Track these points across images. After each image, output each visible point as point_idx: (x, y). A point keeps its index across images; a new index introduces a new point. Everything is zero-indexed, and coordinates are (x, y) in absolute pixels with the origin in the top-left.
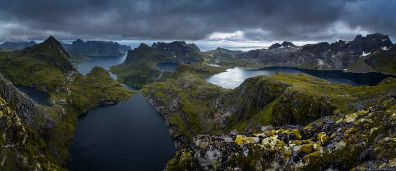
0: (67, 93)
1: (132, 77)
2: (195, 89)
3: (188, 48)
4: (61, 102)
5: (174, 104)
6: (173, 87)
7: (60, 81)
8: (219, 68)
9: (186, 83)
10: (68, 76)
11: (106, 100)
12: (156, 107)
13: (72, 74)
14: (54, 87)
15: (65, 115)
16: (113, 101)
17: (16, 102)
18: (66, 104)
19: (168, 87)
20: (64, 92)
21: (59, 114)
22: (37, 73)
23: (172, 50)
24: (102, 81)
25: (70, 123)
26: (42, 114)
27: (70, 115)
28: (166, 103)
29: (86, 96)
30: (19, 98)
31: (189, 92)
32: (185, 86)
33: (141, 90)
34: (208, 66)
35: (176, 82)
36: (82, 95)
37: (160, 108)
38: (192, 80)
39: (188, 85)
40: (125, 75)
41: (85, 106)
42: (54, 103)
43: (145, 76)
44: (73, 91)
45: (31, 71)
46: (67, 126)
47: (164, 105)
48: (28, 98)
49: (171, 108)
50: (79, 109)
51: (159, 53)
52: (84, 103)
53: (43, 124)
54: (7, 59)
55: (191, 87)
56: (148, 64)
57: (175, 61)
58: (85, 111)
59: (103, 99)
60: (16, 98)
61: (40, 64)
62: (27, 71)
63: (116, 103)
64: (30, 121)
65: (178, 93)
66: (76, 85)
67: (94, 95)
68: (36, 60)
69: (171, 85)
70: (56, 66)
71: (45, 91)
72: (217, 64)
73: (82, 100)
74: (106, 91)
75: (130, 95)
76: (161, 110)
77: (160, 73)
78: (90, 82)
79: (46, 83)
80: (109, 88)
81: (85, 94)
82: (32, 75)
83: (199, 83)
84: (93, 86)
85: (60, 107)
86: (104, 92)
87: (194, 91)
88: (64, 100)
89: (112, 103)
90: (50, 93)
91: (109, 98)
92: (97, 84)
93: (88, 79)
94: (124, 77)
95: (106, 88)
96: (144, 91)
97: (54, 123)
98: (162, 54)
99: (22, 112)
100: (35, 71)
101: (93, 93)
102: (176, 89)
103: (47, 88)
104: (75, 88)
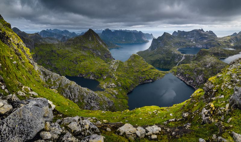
0: (114, 78)
1: (158, 60)
2: (215, 68)
3: (206, 35)
4: (111, 86)
5: (200, 79)
6: (198, 67)
7: (106, 69)
8: (234, 51)
9: (208, 64)
10: (112, 64)
11: (146, 80)
12: (186, 82)
13: (115, 62)
14: (101, 74)
15: (118, 94)
16: (152, 80)
17: (83, 99)
18: (116, 86)
19: (194, 68)
20: (111, 77)
21: (112, 95)
22: (82, 63)
23: (192, 37)
24: (140, 66)
25: (123, 99)
26: (103, 99)
27: (121, 94)
28: (194, 79)
29: (130, 79)
30: (85, 95)
31: (211, 70)
32: (208, 66)
33: (171, 71)
34: (224, 50)
35: (199, 63)
36: (126, 78)
37: (189, 82)
38: (213, 61)
39: (210, 65)
40: (152, 59)
41: (131, 86)
42: (105, 87)
43: (169, 59)
44: (119, 76)
45: (76, 61)
46: (122, 101)
47: (192, 80)
48: (91, 91)
49: (198, 81)
50: (127, 88)
51: (180, 41)
52: (130, 83)
53: (107, 105)
54: (52, 51)
55: (212, 66)
56: (172, 49)
57: (194, 46)
58: (131, 89)
59: (143, 79)
60: (83, 95)
61: (83, 55)
62: (73, 62)
63: (153, 81)
64: (97, 107)
65: (202, 71)
66: (120, 71)
67: (136, 77)
68: (80, 51)
69: (195, 65)
70: (98, 56)
71: (93, 78)
72: (232, 47)
73: (128, 82)
74: (144, 73)
75: (163, 75)
76: (190, 83)
77: (183, 56)
78: (131, 68)
79: (92, 72)
80: (147, 71)
81: (129, 77)
82: (78, 66)
83: (218, 64)
84: (134, 70)
85: (111, 89)
86: (143, 74)
87: (215, 69)
88: (113, 84)
89: (151, 81)
90: (98, 80)
91: (148, 78)
92: (136, 69)
93: (128, 65)
94: (151, 61)
95: (144, 71)
96: (173, 71)
97: (112, 102)
98: (183, 41)
99: (90, 104)
100: (80, 61)
101: (135, 76)
102: (200, 68)
103: (94, 76)
104: (120, 74)
